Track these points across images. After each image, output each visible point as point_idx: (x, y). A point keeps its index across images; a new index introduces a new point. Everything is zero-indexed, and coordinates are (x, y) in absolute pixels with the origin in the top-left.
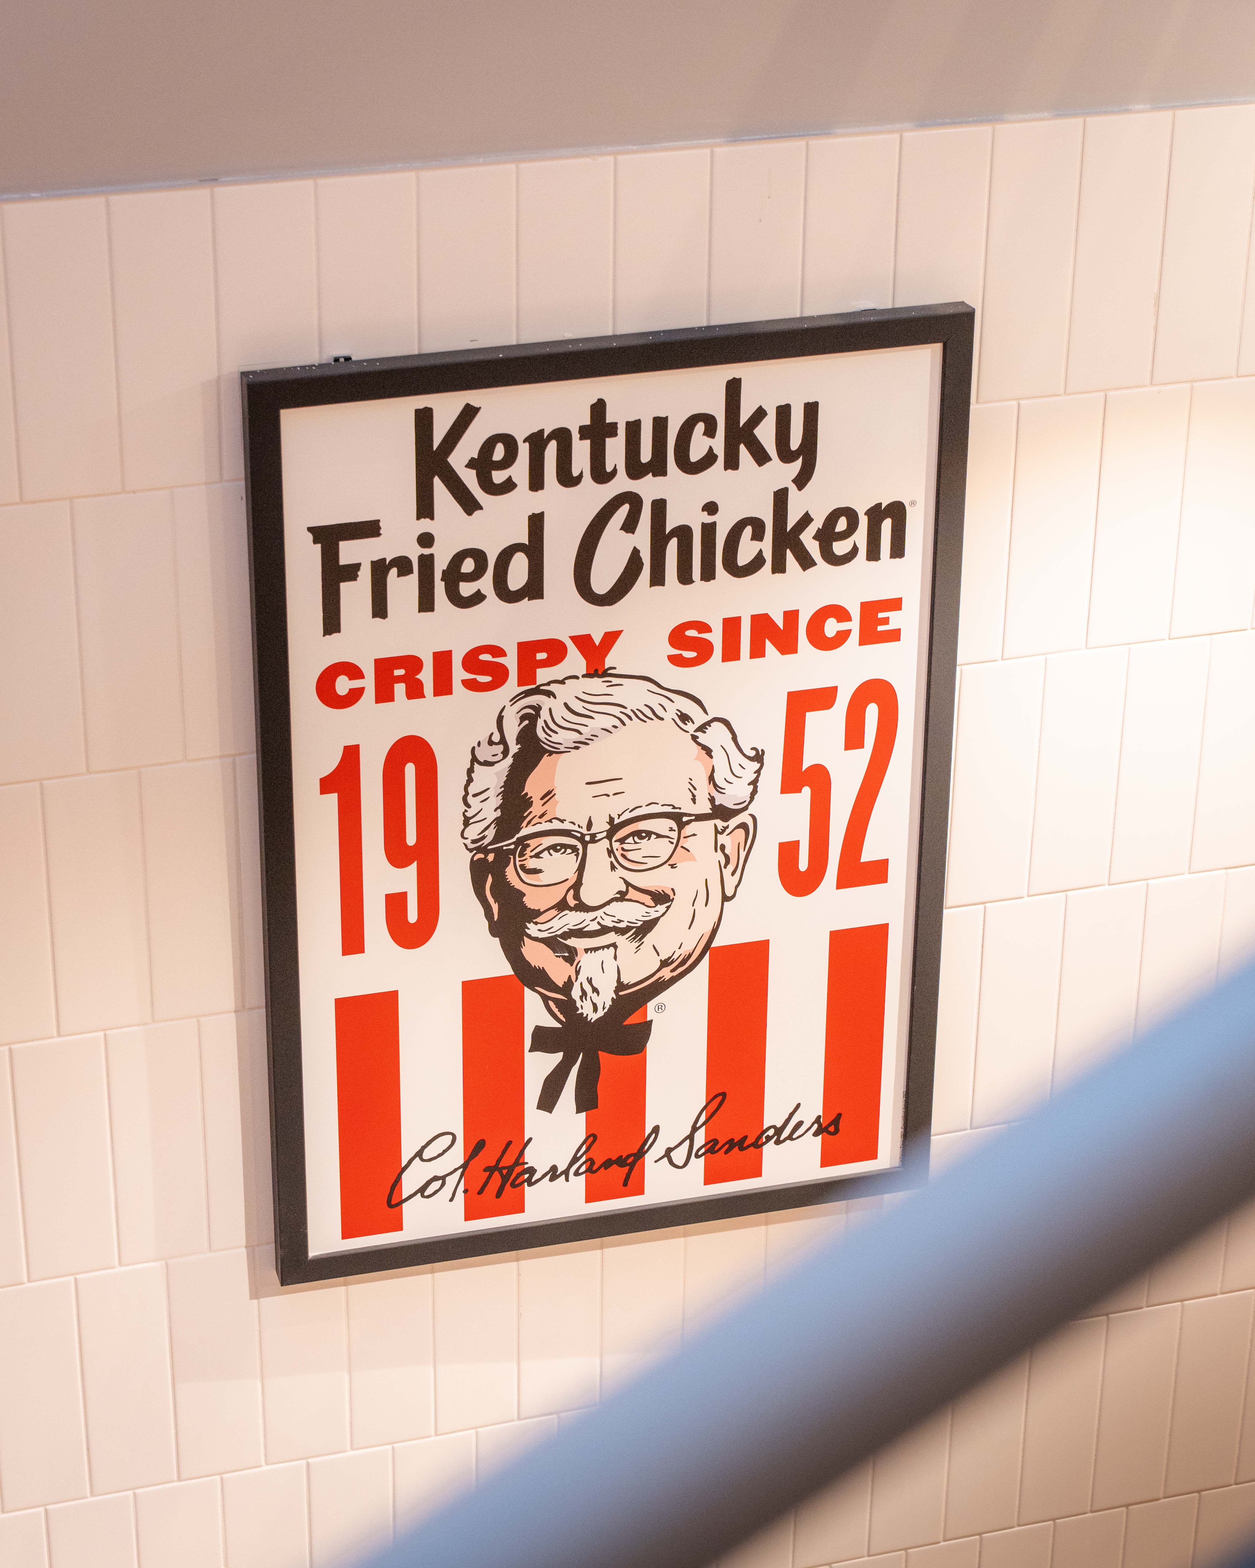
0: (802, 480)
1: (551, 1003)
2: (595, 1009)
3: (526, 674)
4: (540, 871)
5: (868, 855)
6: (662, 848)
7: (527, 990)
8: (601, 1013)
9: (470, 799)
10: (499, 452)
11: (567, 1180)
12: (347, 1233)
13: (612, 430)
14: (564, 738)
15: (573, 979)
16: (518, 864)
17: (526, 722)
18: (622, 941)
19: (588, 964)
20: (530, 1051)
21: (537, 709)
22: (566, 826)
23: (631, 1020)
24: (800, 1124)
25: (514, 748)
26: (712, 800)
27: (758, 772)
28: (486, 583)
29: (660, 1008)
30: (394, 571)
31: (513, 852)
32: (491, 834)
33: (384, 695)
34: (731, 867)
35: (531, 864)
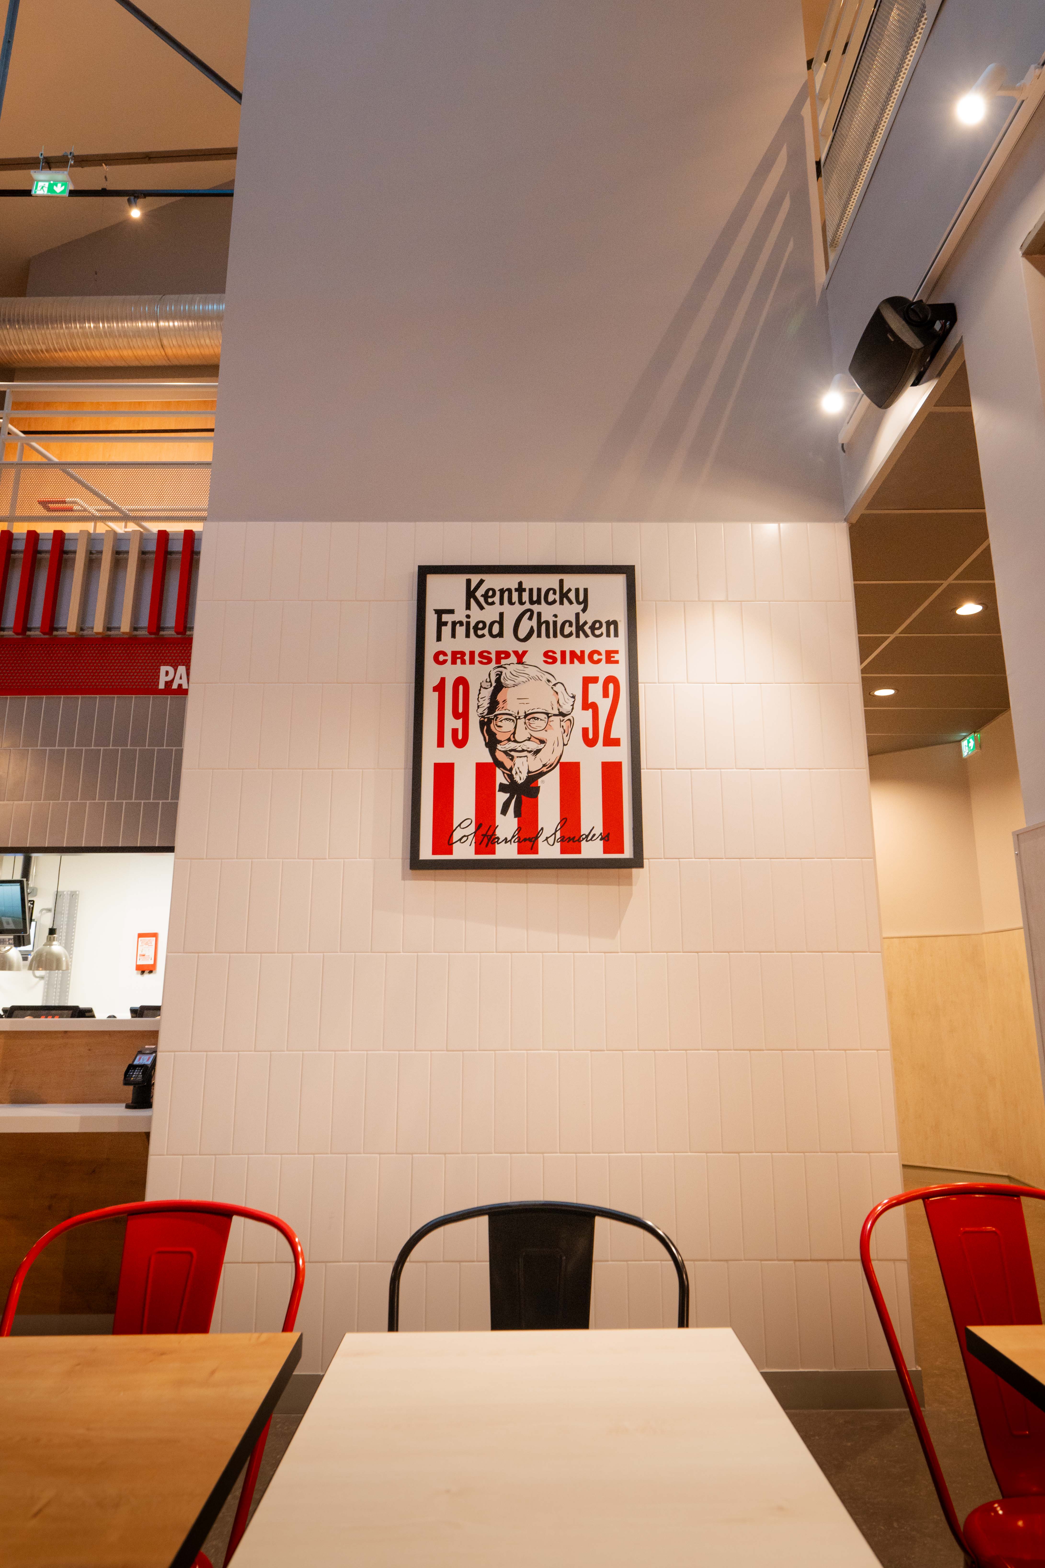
0: (584, 610)
1: (505, 774)
2: (520, 779)
3: (498, 661)
4: (501, 727)
5: (612, 736)
6: (542, 724)
7: (497, 769)
8: (522, 781)
9: (479, 699)
10: (490, 593)
11: (511, 844)
12: (434, 853)
13: (524, 590)
14: (509, 683)
15: (513, 767)
16: (495, 723)
17: (498, 676)
18: (529, 755)
19: (518, 761)
20: (499, 791)
21: (501, 672)
22: (510, 712)
23: (533, 785)
24: (594, 835)
25: (494, 684)
26: (559, 710)
27: (574, 702)
28: (486, 631)
29: (543, 782)
30: (458, 625)
31: (493, 719)
32: (486, 712)
33: (454, 662)
34: (566, 734)
35: (499, 724)
